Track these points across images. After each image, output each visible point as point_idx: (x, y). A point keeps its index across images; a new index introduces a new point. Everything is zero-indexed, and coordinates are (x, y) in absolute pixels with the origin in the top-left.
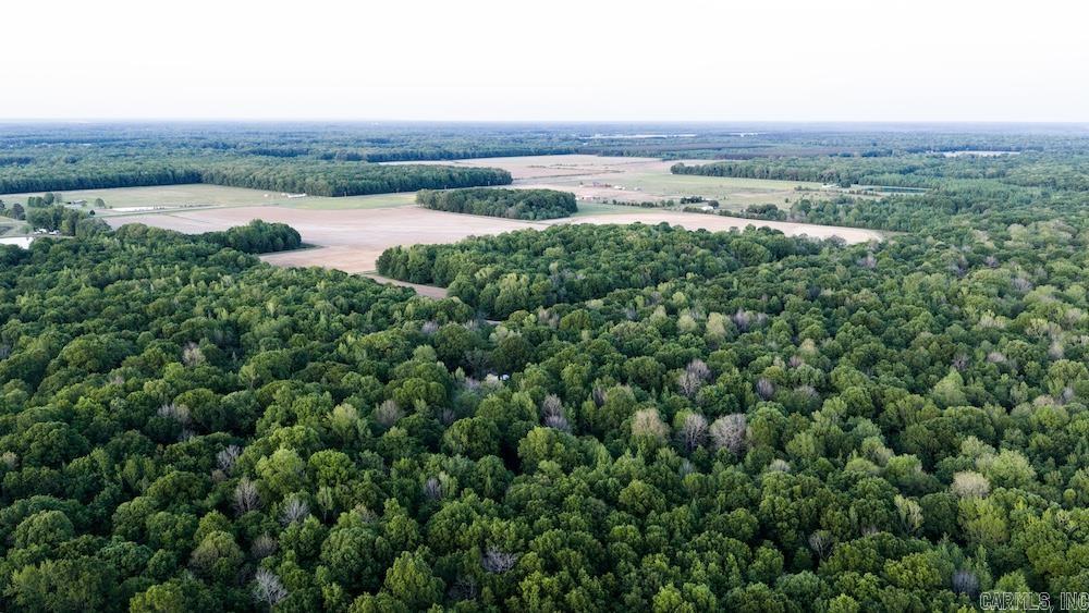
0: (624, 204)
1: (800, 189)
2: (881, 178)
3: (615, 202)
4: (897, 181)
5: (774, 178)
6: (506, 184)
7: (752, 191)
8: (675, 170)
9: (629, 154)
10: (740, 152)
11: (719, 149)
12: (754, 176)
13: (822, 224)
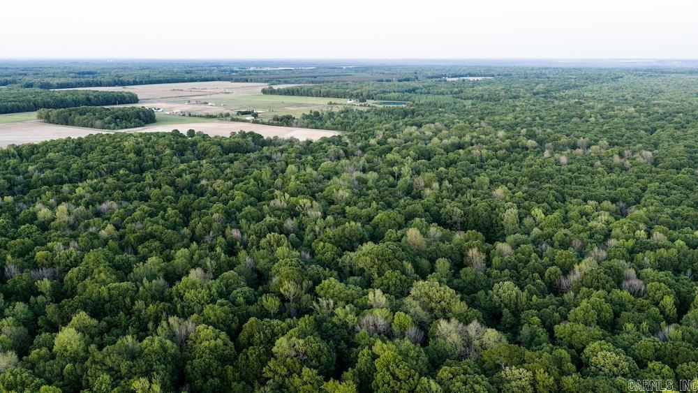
0: (195, 116)
1: (330, 103)
2: (388, 95)
3: (190, 115)
4: (396, 97)
5: (324, 96)
6: (135, 103)
7: (299, 105)
8: (264, 92)
9: (251, 81)
10: (326, 79)
11: (315, 77)
12: (312, 96)
13: (312, 128)
